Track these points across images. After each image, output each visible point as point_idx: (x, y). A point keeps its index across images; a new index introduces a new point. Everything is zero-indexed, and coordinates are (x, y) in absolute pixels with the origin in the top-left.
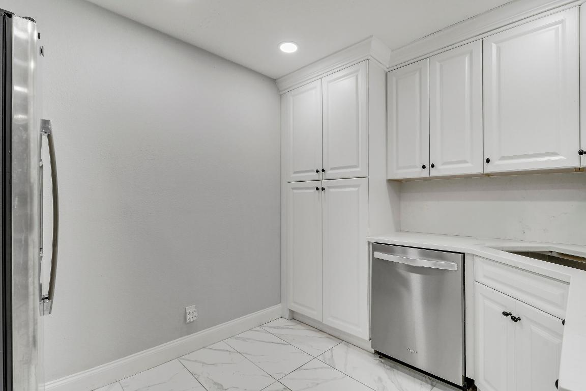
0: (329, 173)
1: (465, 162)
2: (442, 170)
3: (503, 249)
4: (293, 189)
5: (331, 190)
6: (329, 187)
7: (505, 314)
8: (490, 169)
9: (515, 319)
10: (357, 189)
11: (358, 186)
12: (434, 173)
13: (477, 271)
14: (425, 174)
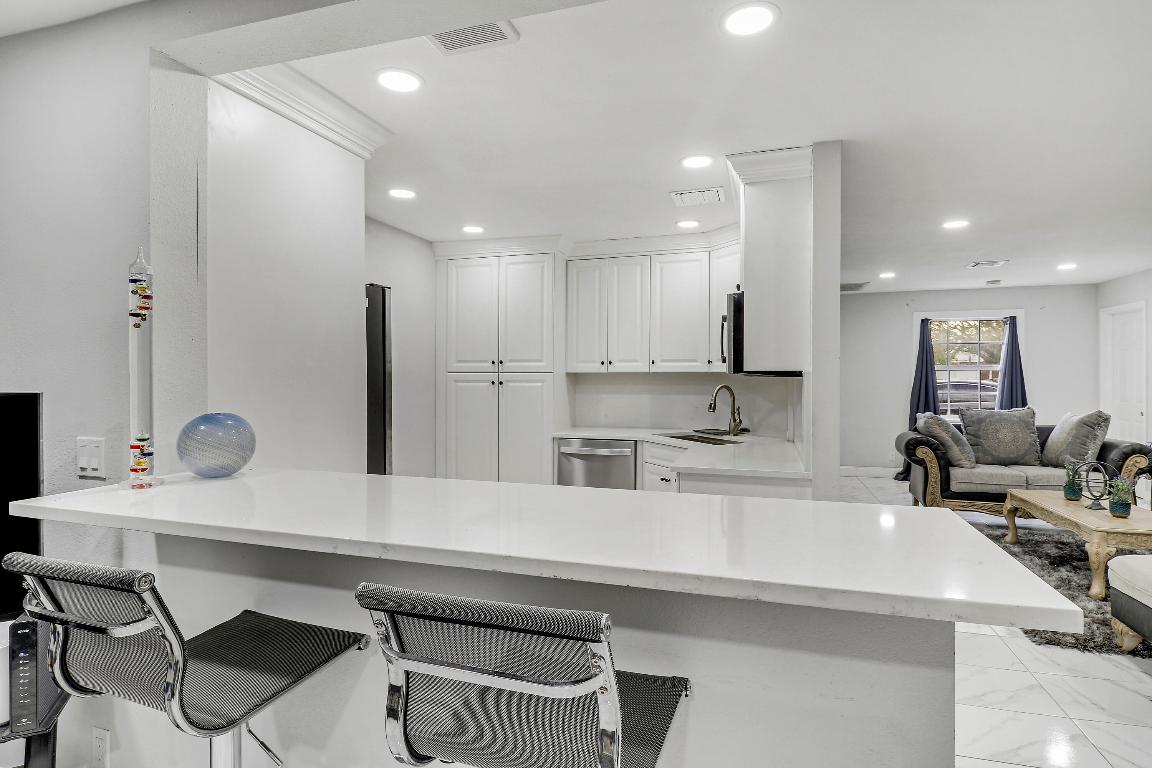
0: (507, 365)
1: (636, 361)
2: (619, 367)
3: (667, 435)
4: (456, 381)
5: (511, 384)
6: (508, 381)
7: (662, 480)
8: (654, 369)
9: (667, 481)
10: (539, 384)
11: (542, 381)
12: (612, 369)
13: (646, 453)
14: (603, 369)
